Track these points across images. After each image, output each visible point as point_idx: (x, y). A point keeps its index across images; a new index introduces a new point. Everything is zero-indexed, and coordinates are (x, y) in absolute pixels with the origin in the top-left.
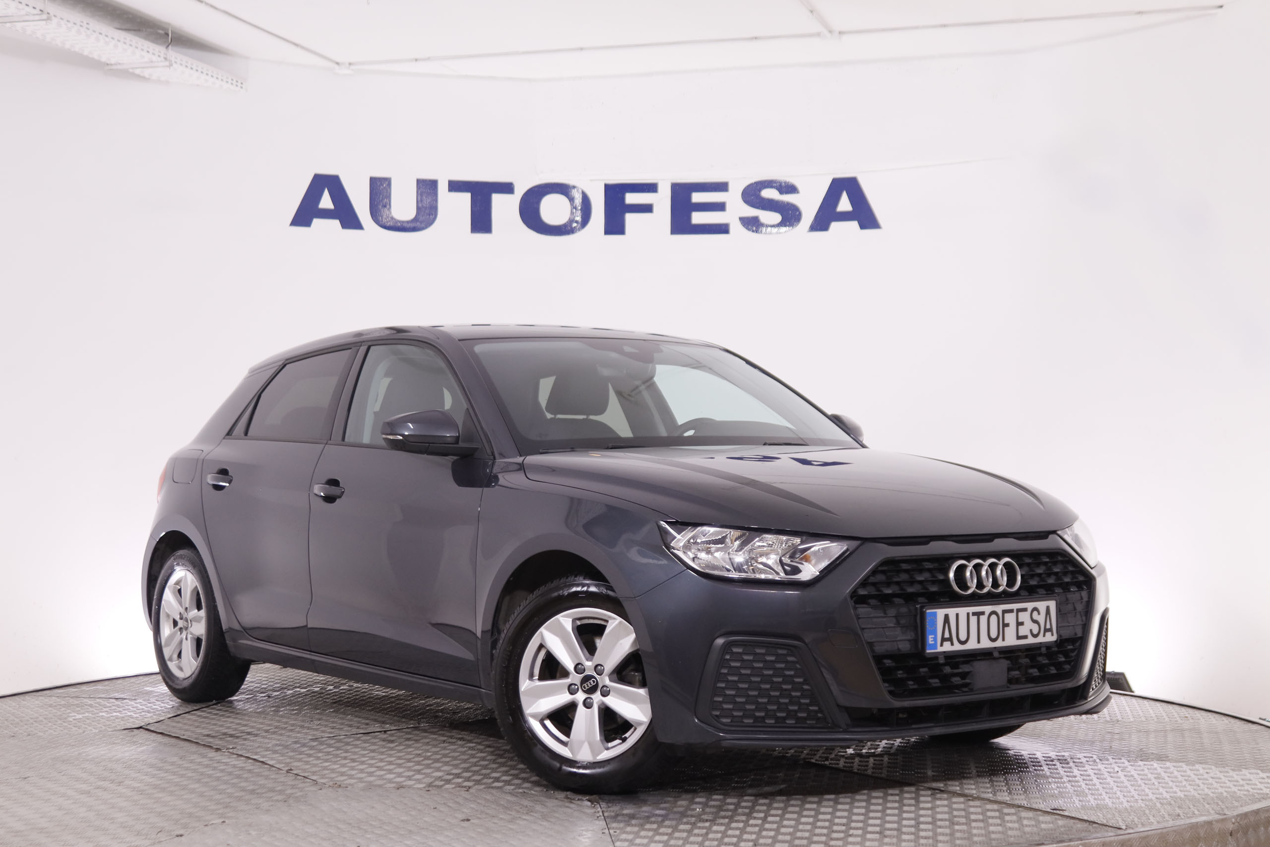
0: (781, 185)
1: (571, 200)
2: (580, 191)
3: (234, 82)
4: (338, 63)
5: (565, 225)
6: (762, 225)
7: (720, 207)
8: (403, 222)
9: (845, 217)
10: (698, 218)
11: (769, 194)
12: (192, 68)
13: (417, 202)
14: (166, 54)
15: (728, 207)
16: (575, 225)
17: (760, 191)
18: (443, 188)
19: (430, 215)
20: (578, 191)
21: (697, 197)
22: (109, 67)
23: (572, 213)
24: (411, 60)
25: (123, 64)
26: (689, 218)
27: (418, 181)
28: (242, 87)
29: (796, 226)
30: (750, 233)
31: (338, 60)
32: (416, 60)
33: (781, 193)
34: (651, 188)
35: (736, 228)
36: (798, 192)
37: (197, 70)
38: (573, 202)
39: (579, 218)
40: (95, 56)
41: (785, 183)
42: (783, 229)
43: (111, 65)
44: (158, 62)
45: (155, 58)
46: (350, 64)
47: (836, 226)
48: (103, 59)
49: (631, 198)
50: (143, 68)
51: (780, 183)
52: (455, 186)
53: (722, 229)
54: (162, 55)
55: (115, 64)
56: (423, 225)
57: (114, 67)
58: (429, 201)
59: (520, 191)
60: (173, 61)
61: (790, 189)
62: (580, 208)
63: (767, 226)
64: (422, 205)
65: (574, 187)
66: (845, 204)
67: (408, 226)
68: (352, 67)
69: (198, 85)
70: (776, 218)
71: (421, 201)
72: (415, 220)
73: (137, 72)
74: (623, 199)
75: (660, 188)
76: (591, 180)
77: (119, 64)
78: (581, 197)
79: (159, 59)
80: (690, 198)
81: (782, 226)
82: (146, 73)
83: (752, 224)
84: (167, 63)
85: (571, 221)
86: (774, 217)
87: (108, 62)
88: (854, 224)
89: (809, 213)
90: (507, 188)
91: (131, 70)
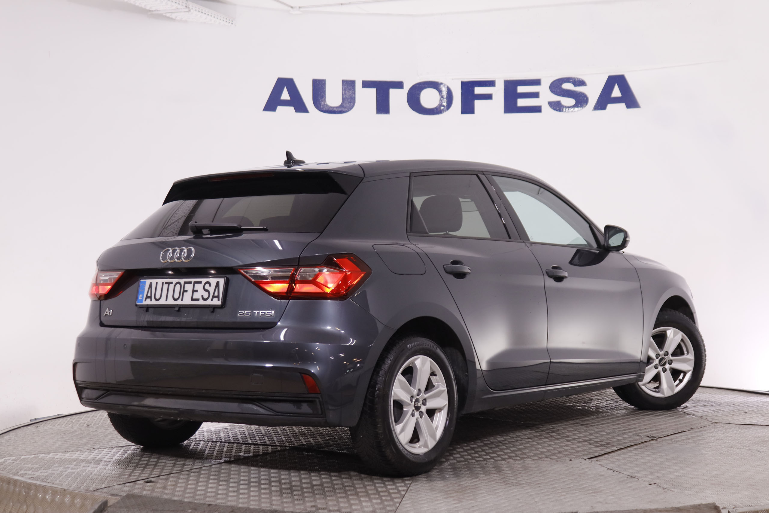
0: (575, 81)
1: (440, 92)
2: (446, 86)
3: (228, 20)
4: (292, 7)
5: (436, 108)
6: (563, 106)
7: (536, 95)
8: (334, 107)
9: (616, 100)
10: (521, 102)
11: (567, 86)
12: (202, 12)
13: (343, 95)
14: (186, 4)
15: (540, 95)
16: (442, 108)
17: (561, 84)
18: (358, 85)
19: (350, 103)
20: (444, 86)
21: (521, 89)
22: (151, 13)
23: (441, 101)
24: (338, 5)
25: (160, 10)
26: (516, 103)
27: (343, 81)
28: (232, 24)
29: (585, 107)
30: (555, 112)
31: (292, 5)
32: (342, 4)
33: (575, 85)
34: (491, 83)
35: (546, 108)
36: (586, 85)
37: (205, 14)
38: (441, 93)
39: (445, 104)
40: (143, 6)
41: (578, 79)
42: (576, 109)
43: (152, 11)
44: (181, 9)
45: (179, 7)
46: (300, 7)
47: (610, 107)
48: (148, 8)
49: (478, 90)
50: (172, 13)
51: (574, 79)
52: (367, 84)
53: (537, 109)
54: (184, 4)
55: (155, 11)
56: (346, 109)
57: (154, 13)
58: (350, 94)
59: (407, 87)
60: (191, 8)
61: (581, 83)
62: (445, 97)
63: (566, 107)
64: (346, 97)
65: (442, 84)
66: (616, 93)
67: (337, 110)
68: (301, 9)
69: (205, 23)
70: (572, 102)
71: (345, 94)
72: (341, 106)
73: (168, 15)
74: (473, 91)
75: (497, 84)
76: (453, 79)
77: (157, 10)
78: (446, 90)
79: (182, 7)
80: (516, 90)
81: (576, 107)
82: (173, 16)
83: (557, 106)
84: (187, 10)
85: (441, 105)
86: (571, 102)
87: (151, 10)
88: (623, 105)
89: (593, 99)
90: (399, 85)
91: (164, 14)
